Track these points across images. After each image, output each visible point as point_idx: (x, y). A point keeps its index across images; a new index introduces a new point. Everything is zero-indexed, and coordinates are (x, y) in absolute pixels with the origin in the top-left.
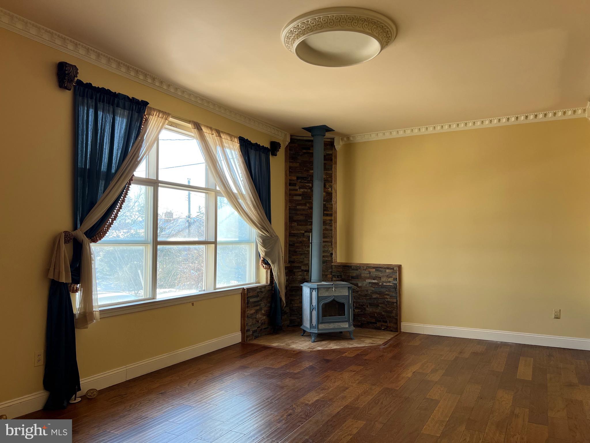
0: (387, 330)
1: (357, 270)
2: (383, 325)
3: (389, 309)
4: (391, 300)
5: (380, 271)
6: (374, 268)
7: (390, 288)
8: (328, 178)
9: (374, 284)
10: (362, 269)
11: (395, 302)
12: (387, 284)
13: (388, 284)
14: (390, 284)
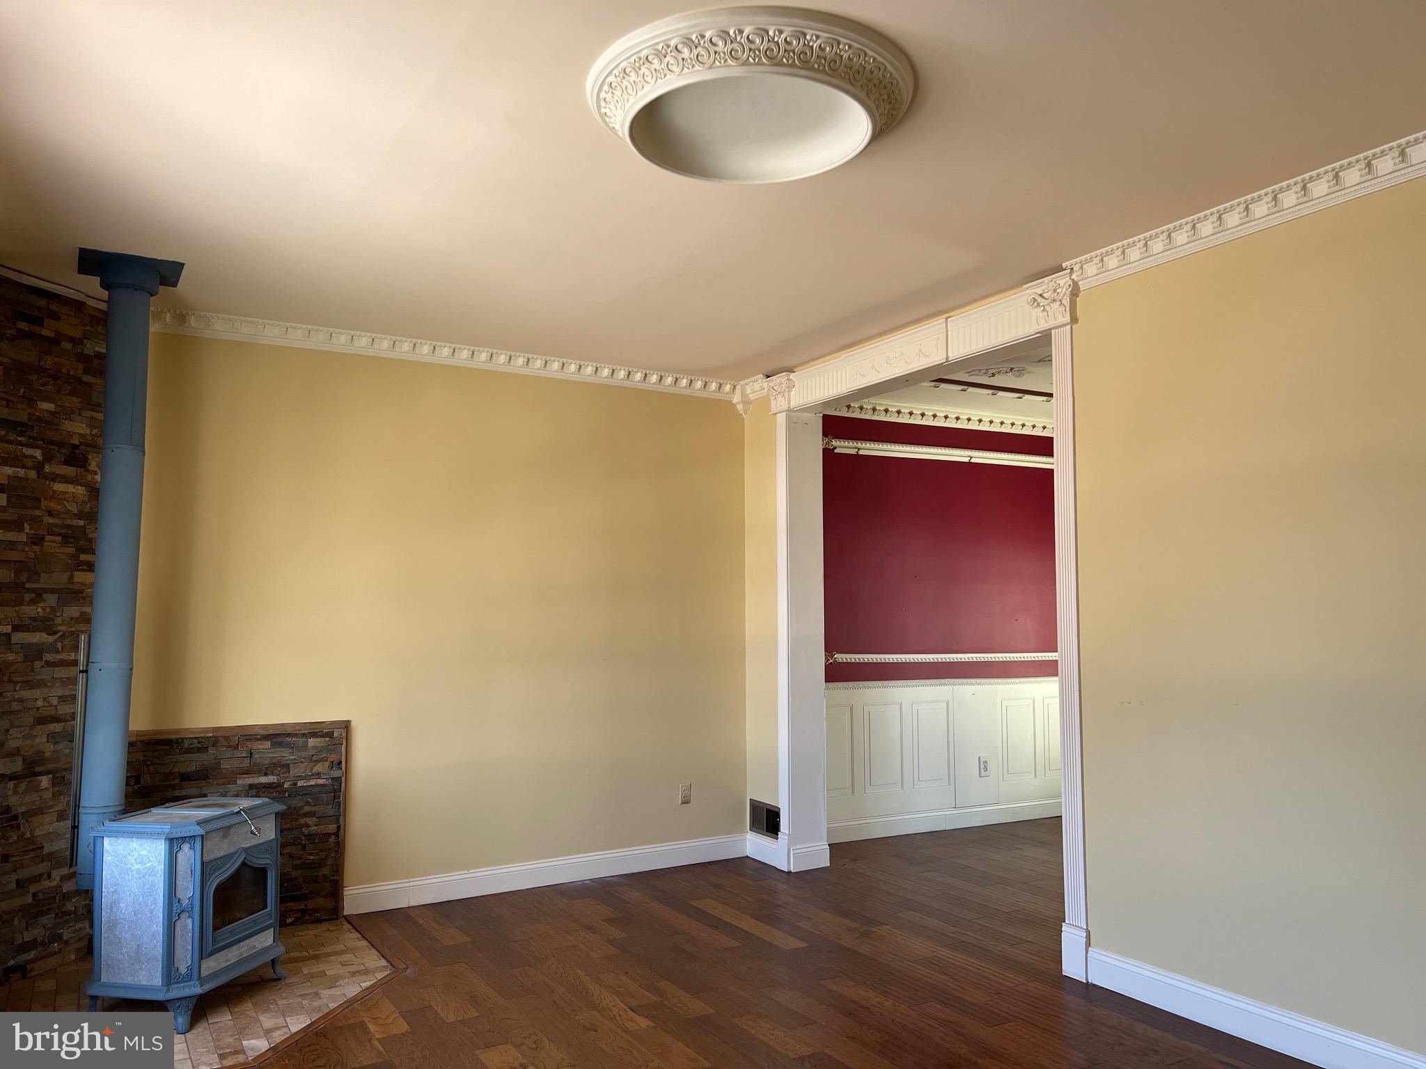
0: (306, 922)
1: (202, 750)
2: (291, 910)
3: (312, 858)
4: (322, 829)
5: (288, 745)
6: (266, 737)
7: (321, 792)
8: (96, 435)
9: (264, 787)
10: (223, 746)
11: (333, 834)
12: (309, 784)
13: (313, 782)
14: (320, 781)
